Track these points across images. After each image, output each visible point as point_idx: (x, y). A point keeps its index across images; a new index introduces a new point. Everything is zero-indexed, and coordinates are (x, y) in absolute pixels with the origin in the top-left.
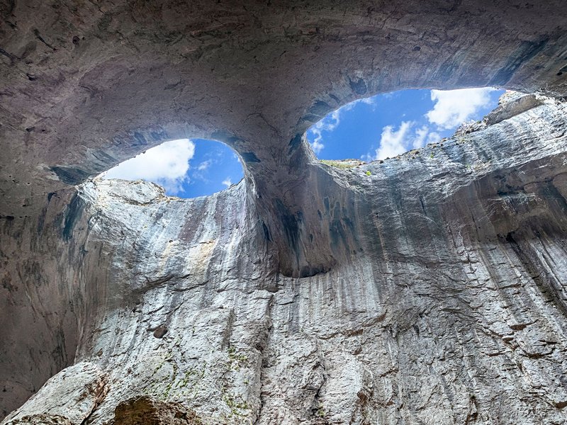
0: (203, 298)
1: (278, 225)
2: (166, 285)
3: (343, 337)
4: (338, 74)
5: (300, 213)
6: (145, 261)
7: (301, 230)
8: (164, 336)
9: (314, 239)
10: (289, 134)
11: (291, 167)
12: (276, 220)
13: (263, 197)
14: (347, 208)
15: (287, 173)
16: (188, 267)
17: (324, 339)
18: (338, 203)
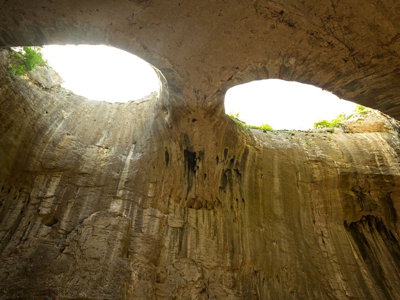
0: (99, 200)
1: (179, 157)
2: (61, 176)
3: (223, 271)
4: (278, 55)
5: (202, 154)
6: (41, 145)
7: (198, 167)
8: (54, 225)
9: (206, 178)
10: (218, 85)
11: (208, 113)
12: (179, 152)
13: (174, 128)
14: (240, 163)
15: (203, 116)
16: (85, 166)
17: (208, 269)
18: (234, 156)
